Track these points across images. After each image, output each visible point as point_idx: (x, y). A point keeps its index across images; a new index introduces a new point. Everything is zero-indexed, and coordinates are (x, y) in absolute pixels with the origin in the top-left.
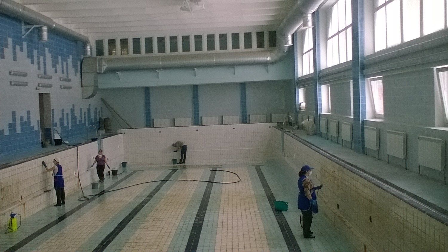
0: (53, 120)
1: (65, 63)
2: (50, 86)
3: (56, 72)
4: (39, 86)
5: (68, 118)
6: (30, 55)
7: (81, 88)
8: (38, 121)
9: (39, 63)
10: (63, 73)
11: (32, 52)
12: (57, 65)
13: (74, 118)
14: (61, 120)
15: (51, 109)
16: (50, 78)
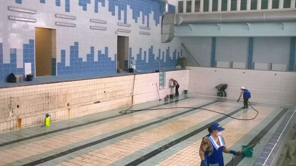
0: (131, 55)
1: (146, 17)
2: (129, 32)
3: (136, 22)
4: (118, 31)
5: (145, 55)
6: (111, 9)
7: (161, 34)
8: (115, 55)
9: (119, 15)
10: (143, 23)
11: (114, 7)
12: (138, 18)
13: (151, 55)
14: (139, 56)
15: (129, 47)
16: (130, 26)
